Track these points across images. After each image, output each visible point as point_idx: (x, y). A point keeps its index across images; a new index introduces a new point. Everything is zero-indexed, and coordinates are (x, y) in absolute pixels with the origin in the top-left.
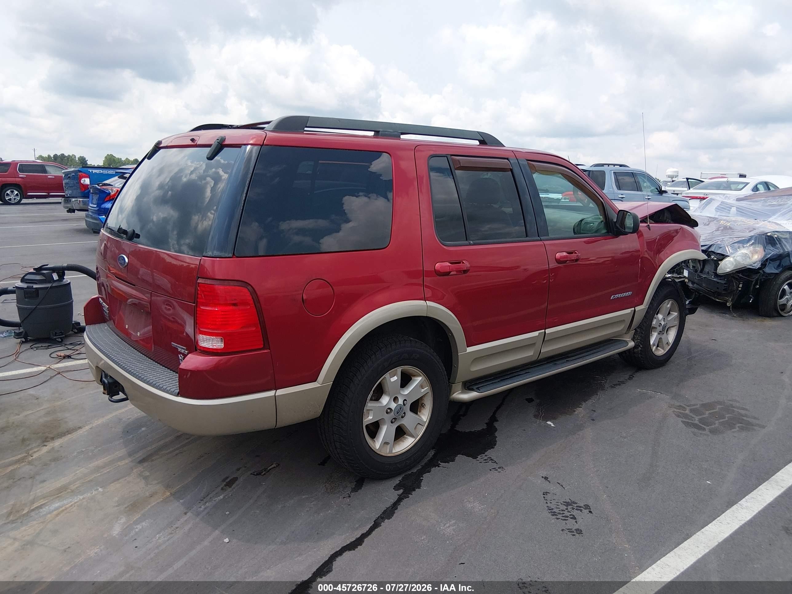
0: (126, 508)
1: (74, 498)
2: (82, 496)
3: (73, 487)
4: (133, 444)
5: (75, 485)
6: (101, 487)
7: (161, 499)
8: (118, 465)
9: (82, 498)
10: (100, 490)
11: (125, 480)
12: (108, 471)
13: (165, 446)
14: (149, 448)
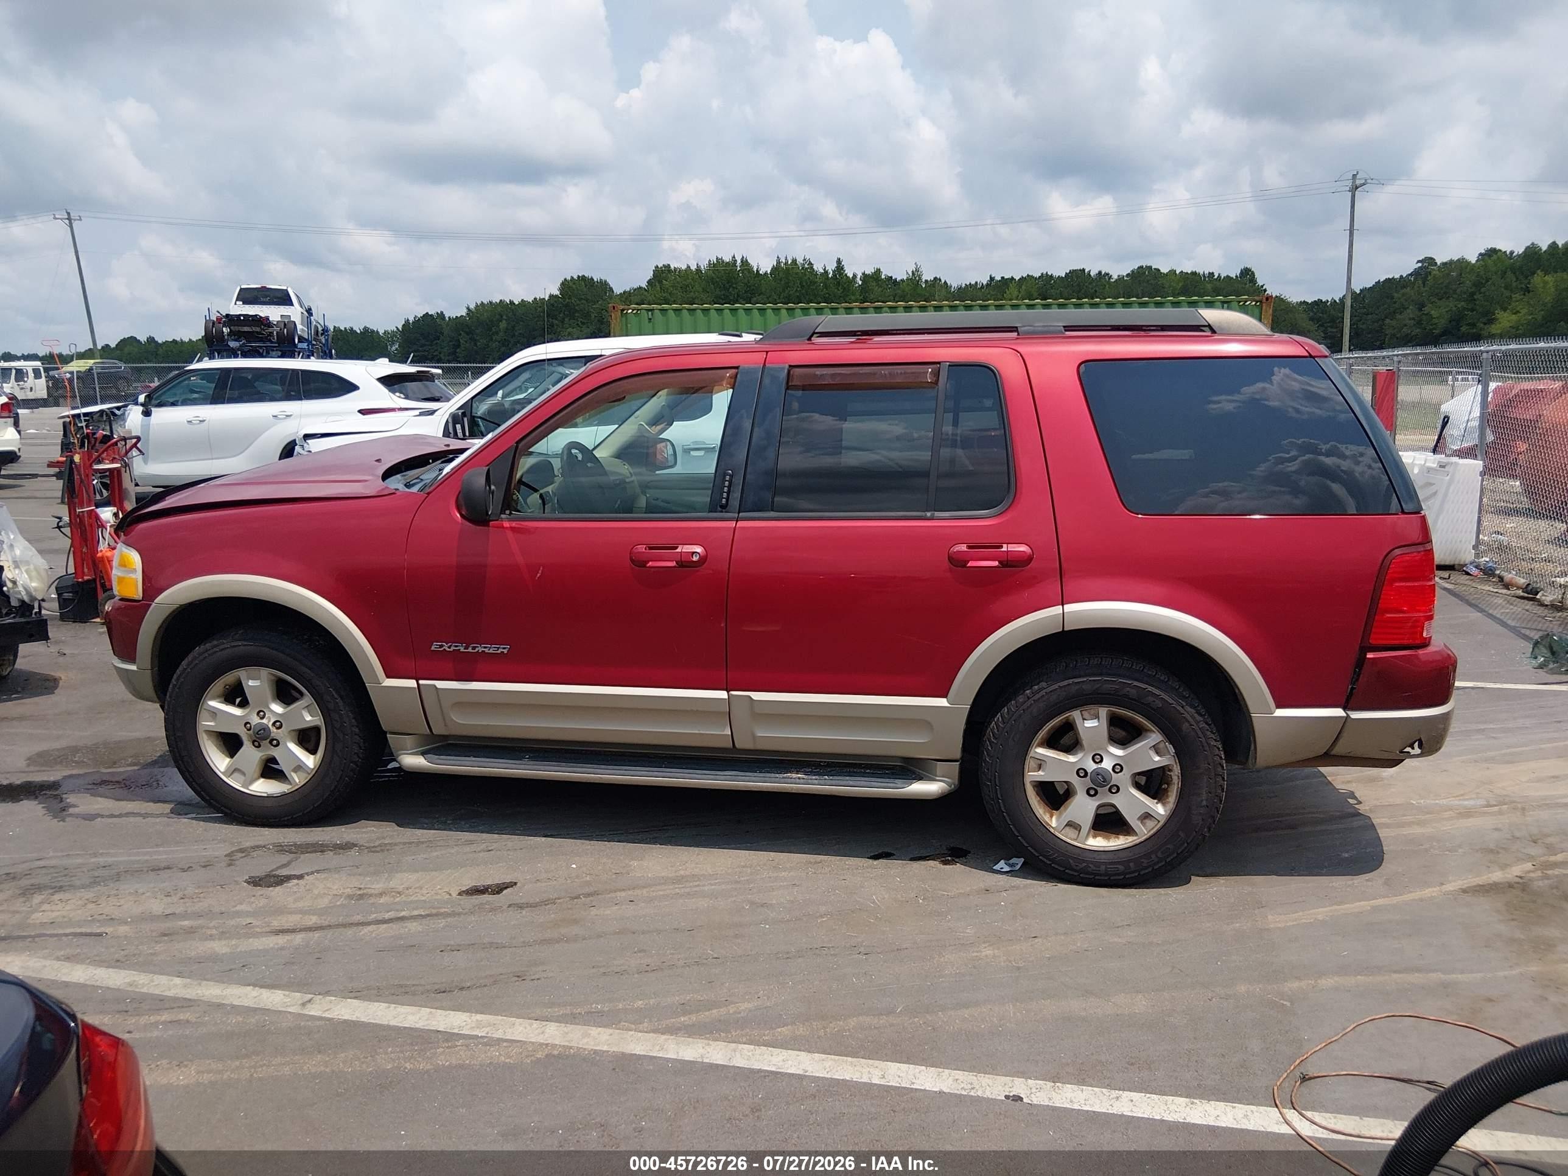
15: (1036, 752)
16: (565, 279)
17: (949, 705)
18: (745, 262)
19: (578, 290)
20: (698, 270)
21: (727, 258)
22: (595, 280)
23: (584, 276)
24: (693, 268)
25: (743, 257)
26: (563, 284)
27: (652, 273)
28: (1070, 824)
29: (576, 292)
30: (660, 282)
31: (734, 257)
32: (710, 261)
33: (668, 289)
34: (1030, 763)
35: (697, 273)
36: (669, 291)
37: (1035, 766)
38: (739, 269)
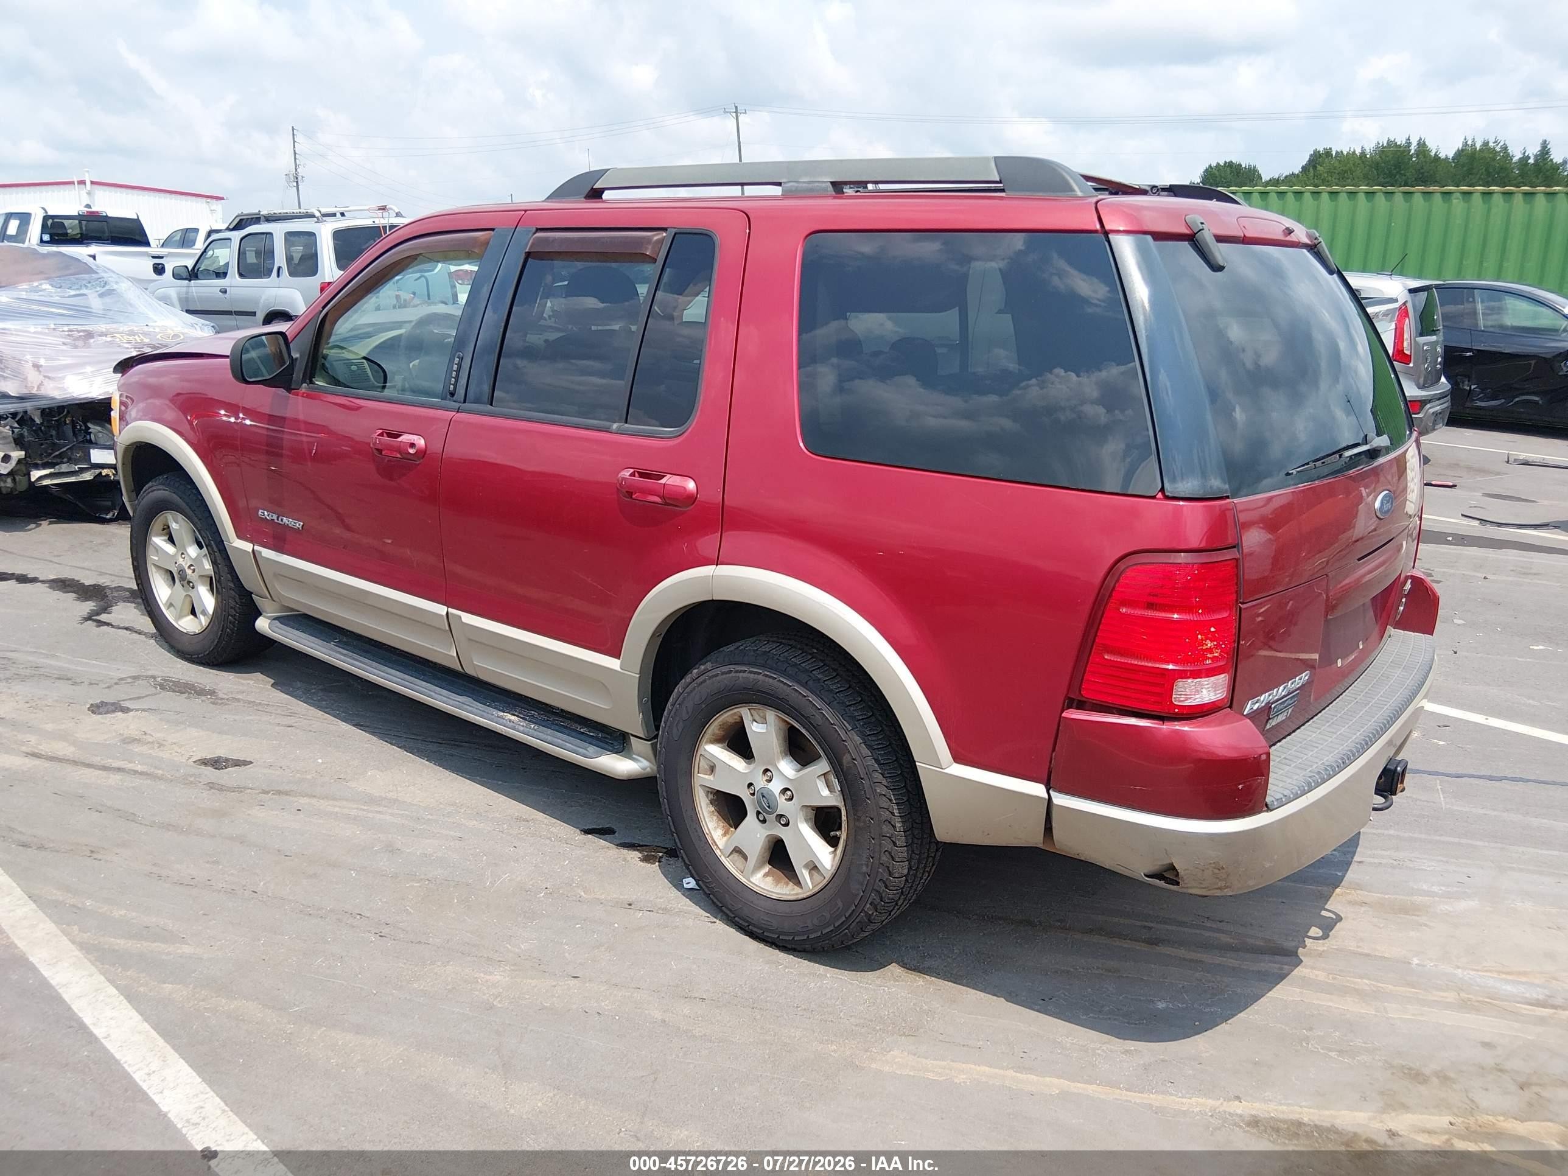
0: (1418, 916)
1: (1470, 978)
2: (1456, 972)
3: (1451, 996)
4: (1239, 990)
5: (1442, 997)
6: (1410, 963)
7: (1358, 892)
8: (1331, 976)
9: (1460, 970)
10: (1415, 961)
11: (1358, 947)
12: (1359, 980)
13: (1206, 946)
14: (1235, 963)
15: (705, 750)
16: (1210, 166)
17: (620, 670)
18: (1422, 144)
19: (1221, 177)
20: (1363, 154)
21: (1401, 140)
22: (1243, 166)
23: (1232, 162)
24: (1358, 151)
25: (1421, 139)
26: (1206, 171)
27: (1308, 157)
28: (737, 850)
29: (1218, 179)
30: (1315, 168)
31: (1409, 139)
32: (1379, 144)
33: (1320, 175)
34: (699, 763)
35: (1361, 157)
36: (1322, 177)
37: (706, 767)
38: (1412, 152)
